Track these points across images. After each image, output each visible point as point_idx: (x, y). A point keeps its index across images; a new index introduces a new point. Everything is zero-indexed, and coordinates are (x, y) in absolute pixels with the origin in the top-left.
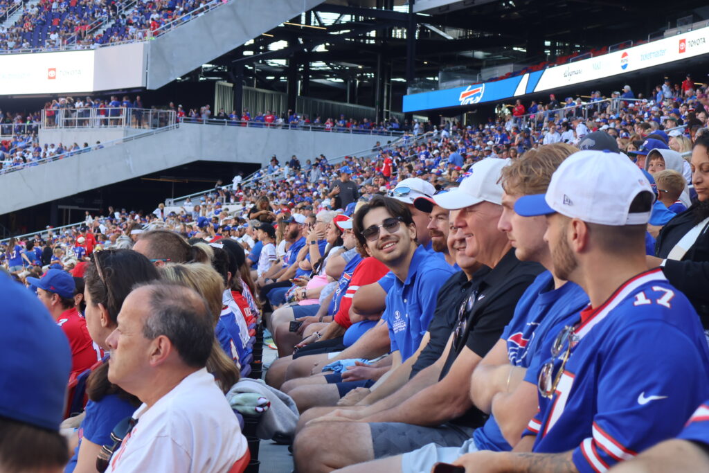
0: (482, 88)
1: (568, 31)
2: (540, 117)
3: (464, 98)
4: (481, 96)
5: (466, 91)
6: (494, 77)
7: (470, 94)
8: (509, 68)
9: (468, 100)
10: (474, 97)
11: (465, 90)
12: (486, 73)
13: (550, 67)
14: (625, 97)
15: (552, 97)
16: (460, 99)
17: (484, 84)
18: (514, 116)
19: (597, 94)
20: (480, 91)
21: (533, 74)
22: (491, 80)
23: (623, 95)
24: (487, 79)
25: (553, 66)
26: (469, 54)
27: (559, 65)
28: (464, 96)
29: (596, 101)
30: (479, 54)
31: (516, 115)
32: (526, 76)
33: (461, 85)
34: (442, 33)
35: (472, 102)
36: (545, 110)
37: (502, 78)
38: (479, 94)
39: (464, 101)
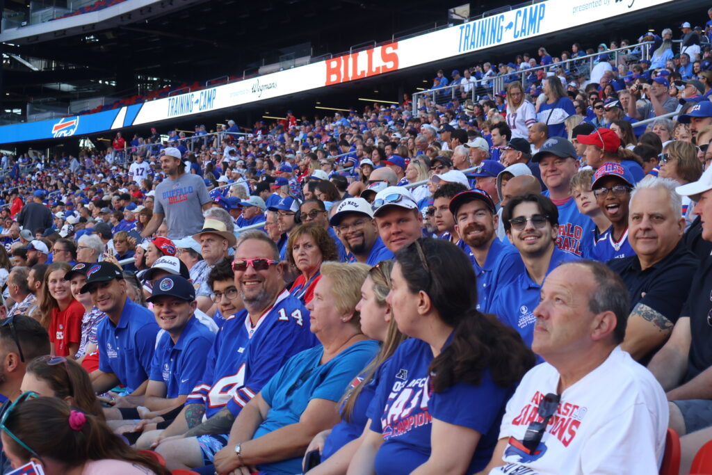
0: (76, 121)
1: (159, 66)
2: (142, 150)
3: (57, 131)
4: (76, 129)
5: (59, 124)
6: (86, 109)
7: (63, 128)
8: (99, 102)
9: (61, 132)
10: (68, 129)
11: (58, 122)
12: (75, 106)
13: (148, 101)
14: (230, 131)
15: (154, 131)
16: (53, 132)
17: (78, 117)
18: (115, 149)
19: (202, 128)
20: (75, 124)
21: (130, 107)
22: (83, 113)
23: (229, 129)
24: (78, 112)
25: (152, 100)
26: (55, 86)
27: (158, 98)
28: (56, 128)
29: (201, 135)
30: (66, 87)
31: (117, 148)
32: (124, 109)
33: (51, 118)
34: (28, 64)
35: (65, 135)
36: (147, 142)
37: (94, 111)
38: (73, 127)
39: (56, 134)
